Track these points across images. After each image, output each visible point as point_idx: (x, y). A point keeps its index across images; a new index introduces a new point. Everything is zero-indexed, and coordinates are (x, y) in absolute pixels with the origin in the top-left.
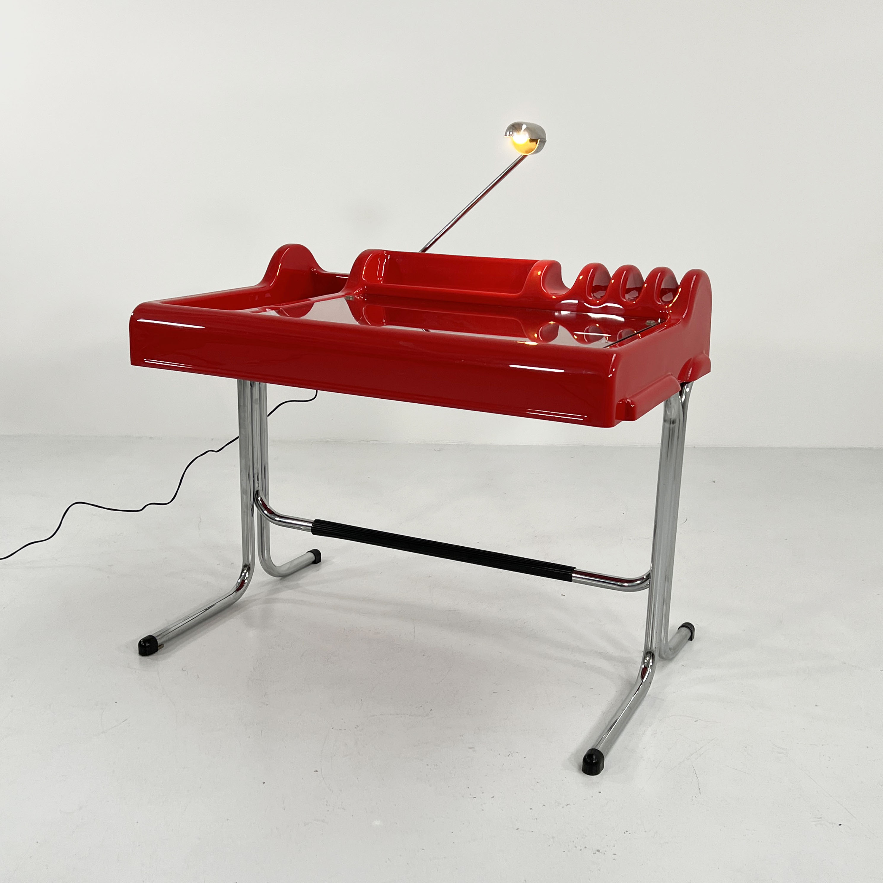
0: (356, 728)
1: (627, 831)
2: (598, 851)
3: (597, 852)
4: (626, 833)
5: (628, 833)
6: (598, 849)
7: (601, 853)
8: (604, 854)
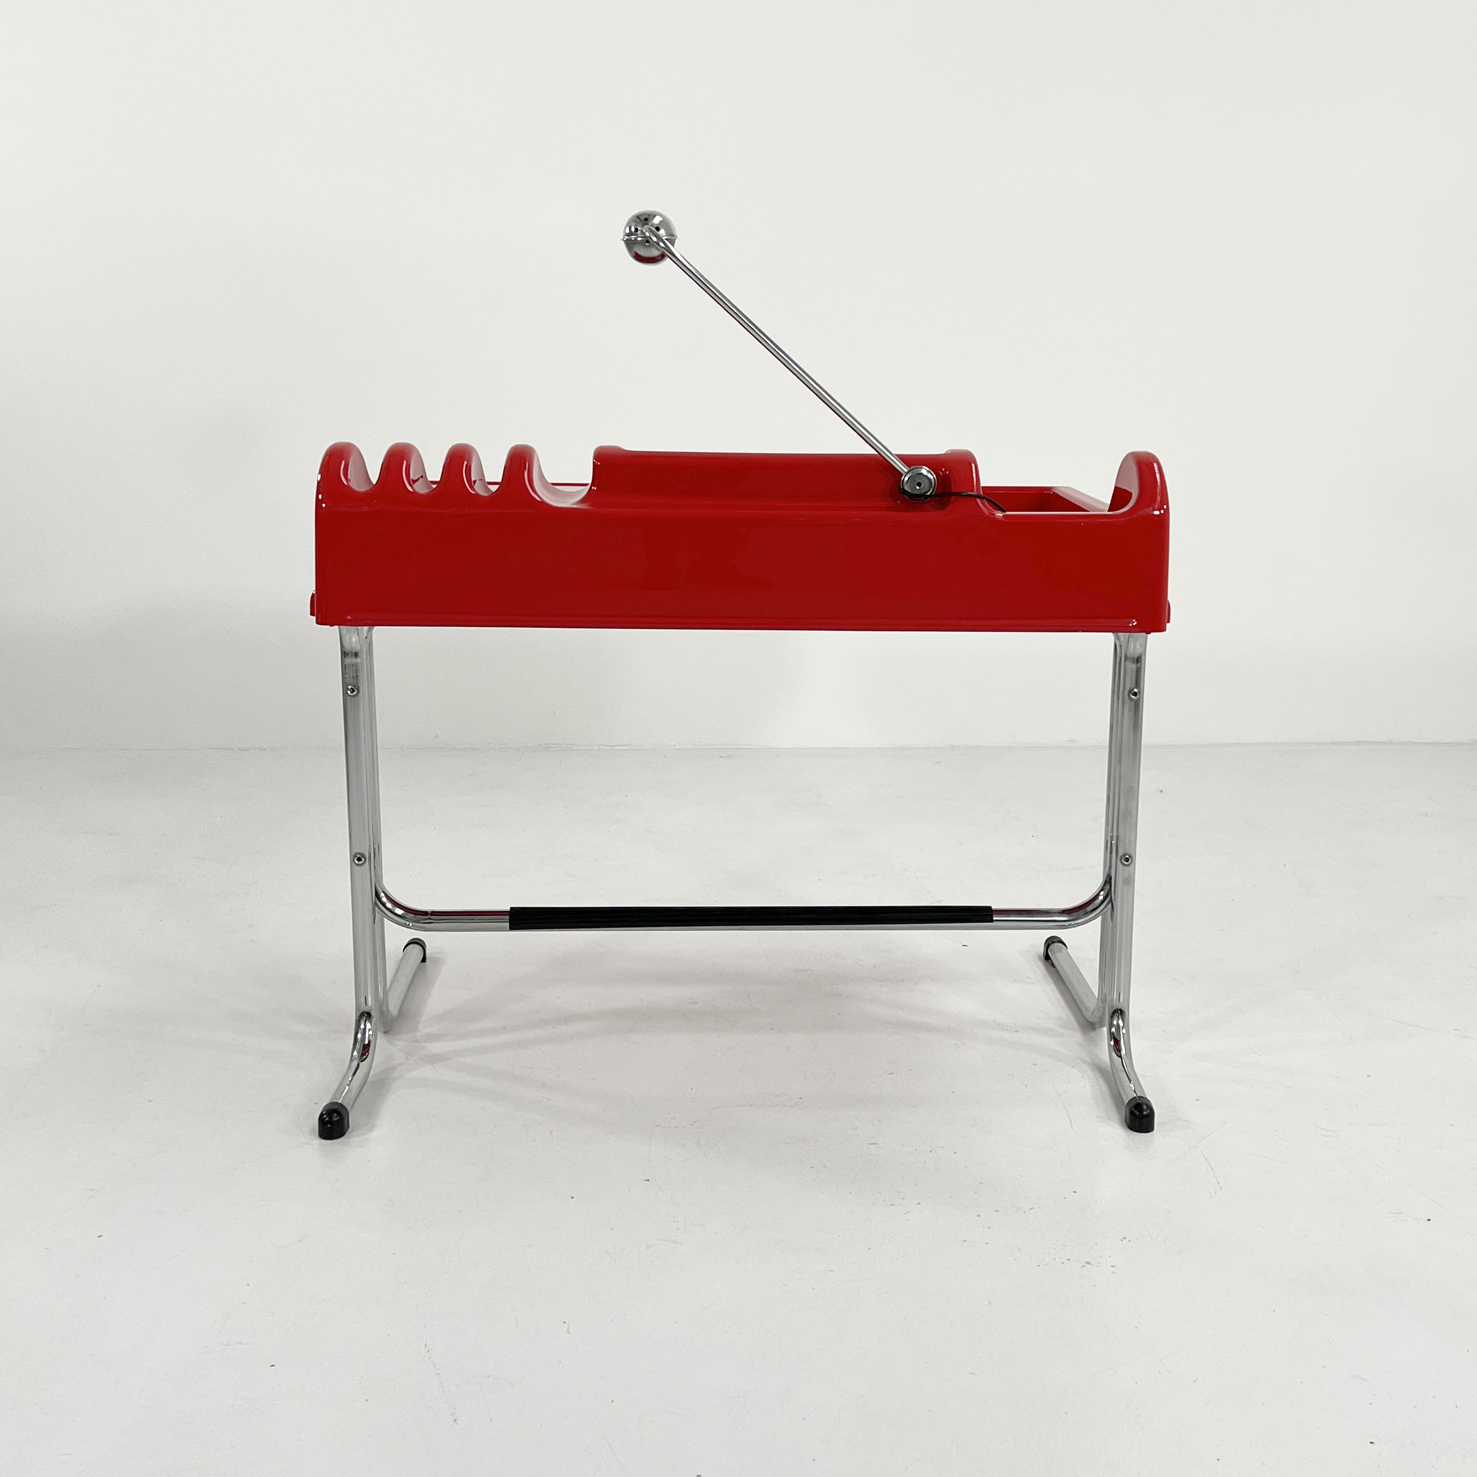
0: (693, 1124)
1: (1124, 1238)
2: (1088, 1263)
3: (1087, 1265)
5: (1127, 1240)
6: (1087, 1260)
7: (1093, 1265)
8: (1098, 1266)
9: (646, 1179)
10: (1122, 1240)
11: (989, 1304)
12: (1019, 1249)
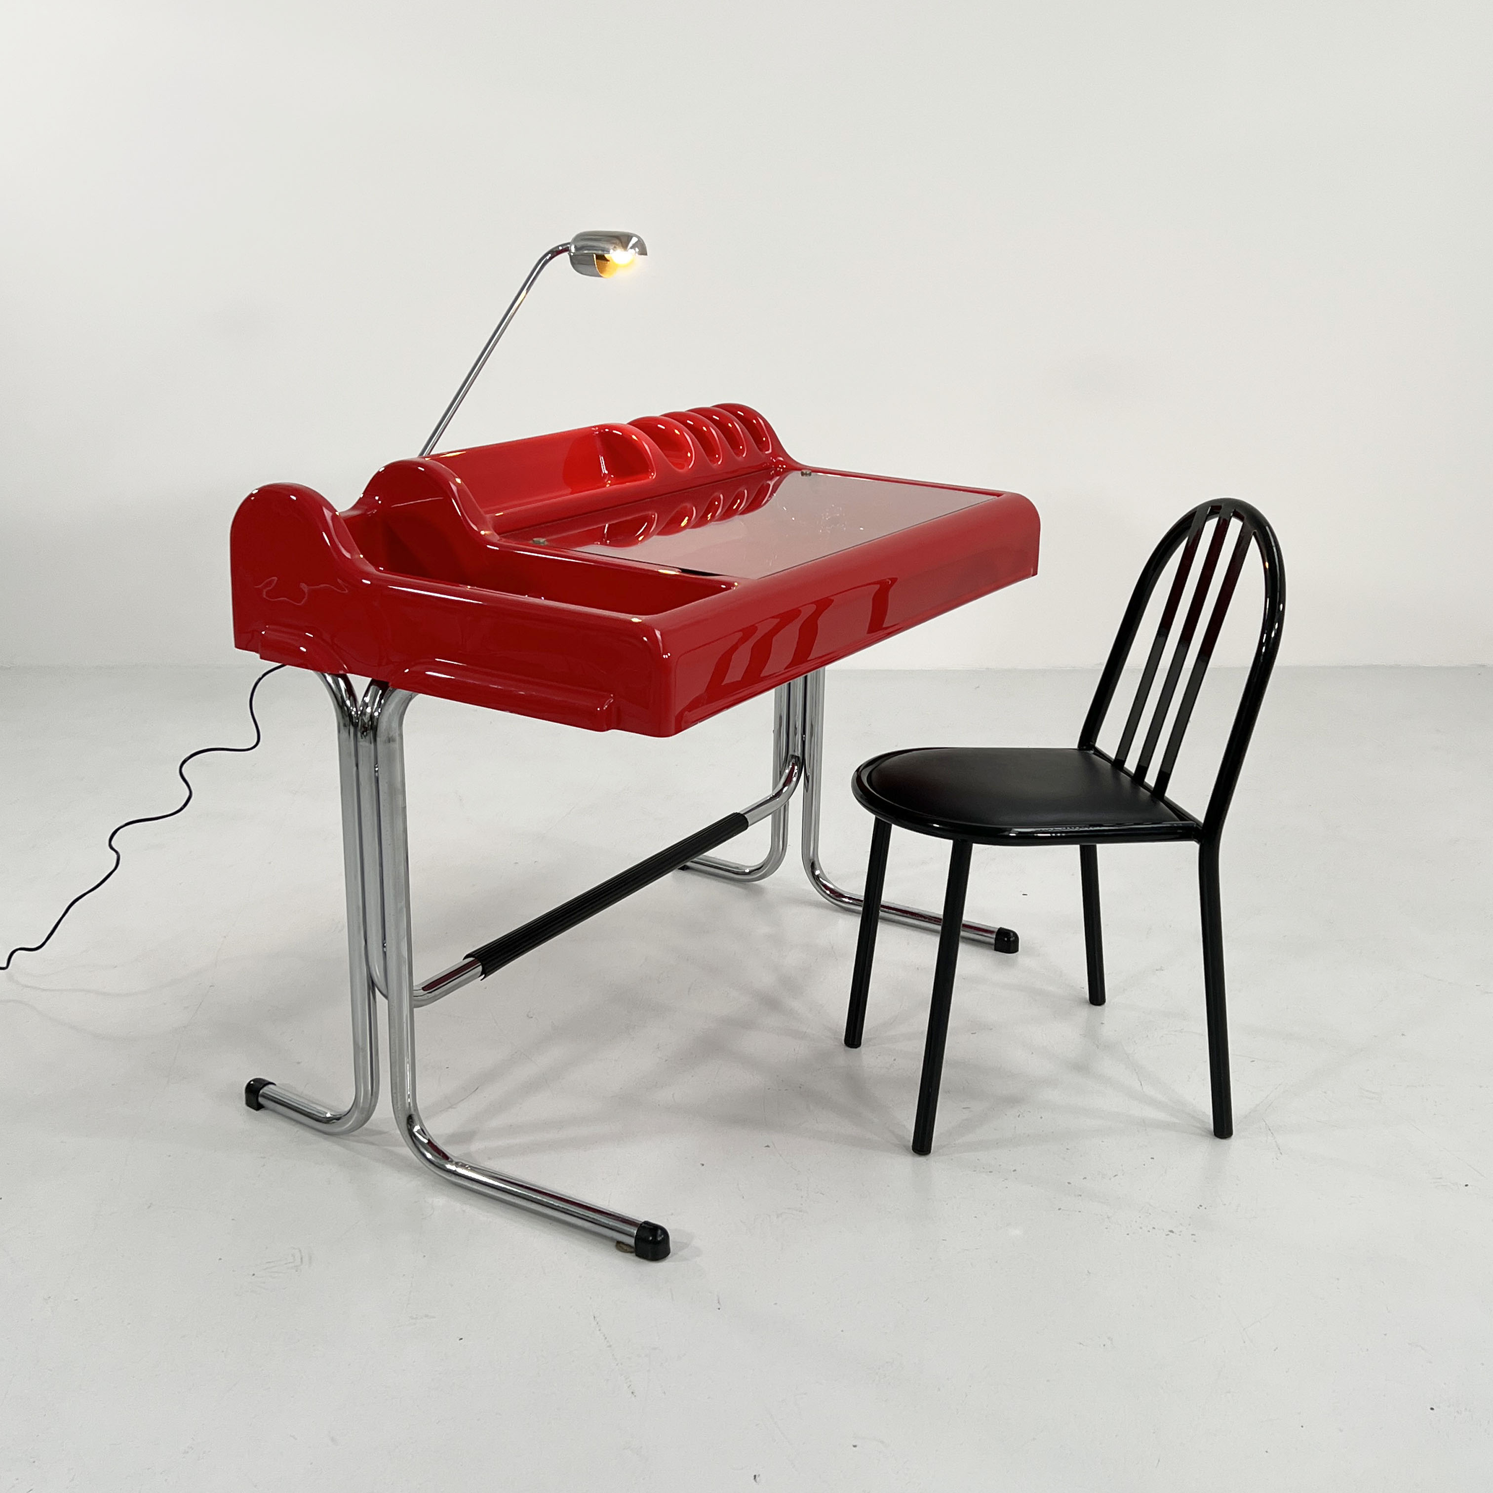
1: (1201, 1206)
2: (1171, 1231)
3: (1173, 1234)
4: (1200, 1207)
5: (1203, 1207)
6: (1170, 1229)
7: (1176, 1234)
8: (1180, 1235)
9: (766, 1145)
10: (1198, 1208)
11: (1088, 1274)
12: (1108, 1218)
